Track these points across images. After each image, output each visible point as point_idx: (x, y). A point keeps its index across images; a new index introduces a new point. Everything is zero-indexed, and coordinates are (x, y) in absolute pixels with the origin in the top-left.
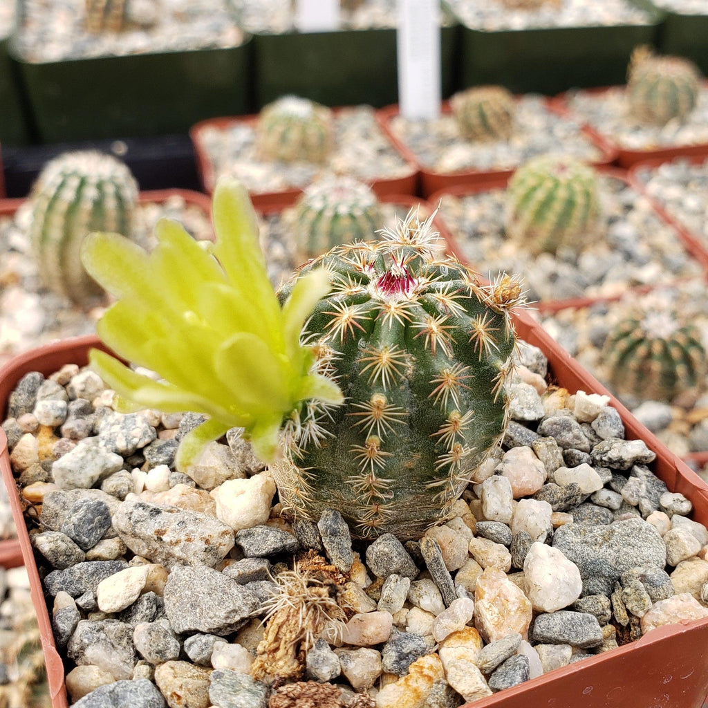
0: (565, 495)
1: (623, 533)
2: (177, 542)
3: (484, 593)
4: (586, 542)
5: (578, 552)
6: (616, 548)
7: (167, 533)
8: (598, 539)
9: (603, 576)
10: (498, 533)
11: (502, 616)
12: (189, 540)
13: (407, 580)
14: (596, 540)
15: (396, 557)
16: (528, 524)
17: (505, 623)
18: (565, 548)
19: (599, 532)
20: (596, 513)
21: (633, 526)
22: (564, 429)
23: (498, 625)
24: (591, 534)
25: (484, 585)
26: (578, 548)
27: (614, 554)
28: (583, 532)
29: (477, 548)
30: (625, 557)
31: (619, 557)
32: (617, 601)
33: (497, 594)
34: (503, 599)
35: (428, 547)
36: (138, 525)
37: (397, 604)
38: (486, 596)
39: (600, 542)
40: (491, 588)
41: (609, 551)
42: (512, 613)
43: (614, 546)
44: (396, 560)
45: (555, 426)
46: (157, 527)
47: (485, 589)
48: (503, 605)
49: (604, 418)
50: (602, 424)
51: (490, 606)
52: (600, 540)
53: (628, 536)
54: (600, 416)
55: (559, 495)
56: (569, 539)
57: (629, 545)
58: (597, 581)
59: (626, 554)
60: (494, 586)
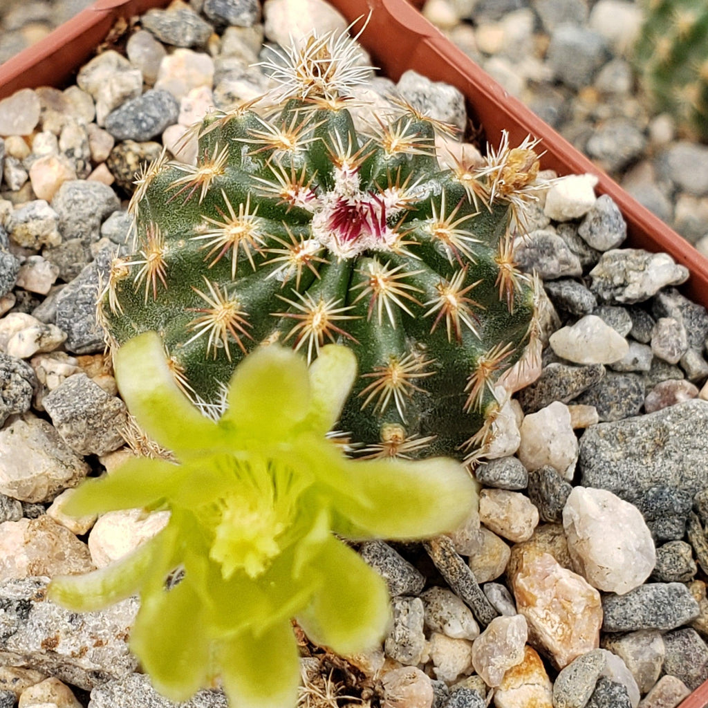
0: (584, 383)
1: (683, 431)
2: (83, 652)
3: (535, 598)
4: (631, 455)
5: (625, 475)
6: (676, 457)
7: (61, 642)
8: (647, 445)
9: (676, 513)
10: (512, 480)
11: (566, 623)
12: (99, 644)
13: (418, 602)
14: (644, 447)
15: (400, 580)
16: (551, 457)
17: (574, 634)
18: (605, 473)
19: (645, 434)
20: (624, 390)
21: (694, 418)
22: (542, 252)
23: (567, 640)
24: (634, 440)
25: (532, 586)
26: (623, 468)
27: (675, 467)
28: (620, 437)
29: (493, 517)
30: (692, 468)
31: (684, 470)
32: (701, 545)
33: (553, 596)
34: (563, 600)
35: (446, 558)
36: (11, 640)
37: (418, 645)
38: (539, 602)
39: (651, 450)
40: (543, 589)
41: (668, 463)
42: (579, 616)
43: (672, 454)
44: (401, 584)
45: (528, 250)
46: (42, 636)
47: (536, 593)
48: (564, 608)
49: (599, 220)
50: (596, 229)
51: (547, 614)
52: (649, 446)
53: (691, 434)
54: (591, 217)
55: (574, 385)
56: (606, 455)
57: (695, 448)
58: (668, 523)
59: (694, 463)
60: (546, 585)
